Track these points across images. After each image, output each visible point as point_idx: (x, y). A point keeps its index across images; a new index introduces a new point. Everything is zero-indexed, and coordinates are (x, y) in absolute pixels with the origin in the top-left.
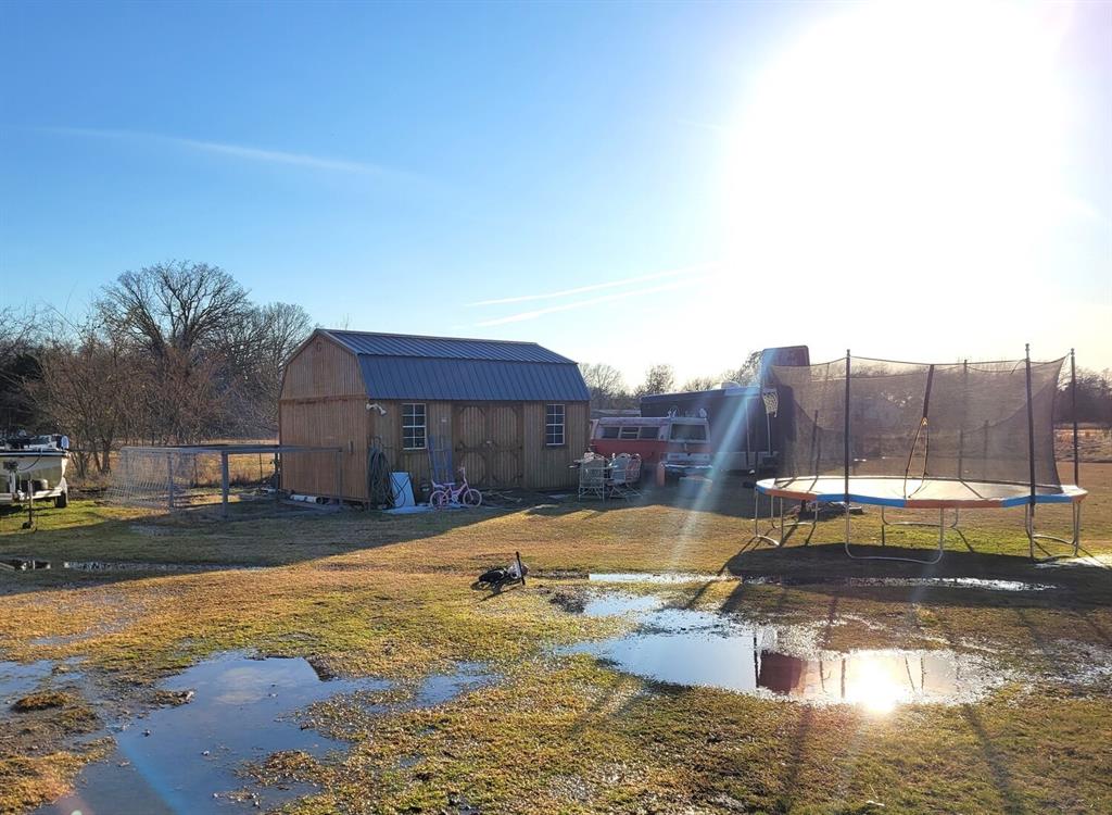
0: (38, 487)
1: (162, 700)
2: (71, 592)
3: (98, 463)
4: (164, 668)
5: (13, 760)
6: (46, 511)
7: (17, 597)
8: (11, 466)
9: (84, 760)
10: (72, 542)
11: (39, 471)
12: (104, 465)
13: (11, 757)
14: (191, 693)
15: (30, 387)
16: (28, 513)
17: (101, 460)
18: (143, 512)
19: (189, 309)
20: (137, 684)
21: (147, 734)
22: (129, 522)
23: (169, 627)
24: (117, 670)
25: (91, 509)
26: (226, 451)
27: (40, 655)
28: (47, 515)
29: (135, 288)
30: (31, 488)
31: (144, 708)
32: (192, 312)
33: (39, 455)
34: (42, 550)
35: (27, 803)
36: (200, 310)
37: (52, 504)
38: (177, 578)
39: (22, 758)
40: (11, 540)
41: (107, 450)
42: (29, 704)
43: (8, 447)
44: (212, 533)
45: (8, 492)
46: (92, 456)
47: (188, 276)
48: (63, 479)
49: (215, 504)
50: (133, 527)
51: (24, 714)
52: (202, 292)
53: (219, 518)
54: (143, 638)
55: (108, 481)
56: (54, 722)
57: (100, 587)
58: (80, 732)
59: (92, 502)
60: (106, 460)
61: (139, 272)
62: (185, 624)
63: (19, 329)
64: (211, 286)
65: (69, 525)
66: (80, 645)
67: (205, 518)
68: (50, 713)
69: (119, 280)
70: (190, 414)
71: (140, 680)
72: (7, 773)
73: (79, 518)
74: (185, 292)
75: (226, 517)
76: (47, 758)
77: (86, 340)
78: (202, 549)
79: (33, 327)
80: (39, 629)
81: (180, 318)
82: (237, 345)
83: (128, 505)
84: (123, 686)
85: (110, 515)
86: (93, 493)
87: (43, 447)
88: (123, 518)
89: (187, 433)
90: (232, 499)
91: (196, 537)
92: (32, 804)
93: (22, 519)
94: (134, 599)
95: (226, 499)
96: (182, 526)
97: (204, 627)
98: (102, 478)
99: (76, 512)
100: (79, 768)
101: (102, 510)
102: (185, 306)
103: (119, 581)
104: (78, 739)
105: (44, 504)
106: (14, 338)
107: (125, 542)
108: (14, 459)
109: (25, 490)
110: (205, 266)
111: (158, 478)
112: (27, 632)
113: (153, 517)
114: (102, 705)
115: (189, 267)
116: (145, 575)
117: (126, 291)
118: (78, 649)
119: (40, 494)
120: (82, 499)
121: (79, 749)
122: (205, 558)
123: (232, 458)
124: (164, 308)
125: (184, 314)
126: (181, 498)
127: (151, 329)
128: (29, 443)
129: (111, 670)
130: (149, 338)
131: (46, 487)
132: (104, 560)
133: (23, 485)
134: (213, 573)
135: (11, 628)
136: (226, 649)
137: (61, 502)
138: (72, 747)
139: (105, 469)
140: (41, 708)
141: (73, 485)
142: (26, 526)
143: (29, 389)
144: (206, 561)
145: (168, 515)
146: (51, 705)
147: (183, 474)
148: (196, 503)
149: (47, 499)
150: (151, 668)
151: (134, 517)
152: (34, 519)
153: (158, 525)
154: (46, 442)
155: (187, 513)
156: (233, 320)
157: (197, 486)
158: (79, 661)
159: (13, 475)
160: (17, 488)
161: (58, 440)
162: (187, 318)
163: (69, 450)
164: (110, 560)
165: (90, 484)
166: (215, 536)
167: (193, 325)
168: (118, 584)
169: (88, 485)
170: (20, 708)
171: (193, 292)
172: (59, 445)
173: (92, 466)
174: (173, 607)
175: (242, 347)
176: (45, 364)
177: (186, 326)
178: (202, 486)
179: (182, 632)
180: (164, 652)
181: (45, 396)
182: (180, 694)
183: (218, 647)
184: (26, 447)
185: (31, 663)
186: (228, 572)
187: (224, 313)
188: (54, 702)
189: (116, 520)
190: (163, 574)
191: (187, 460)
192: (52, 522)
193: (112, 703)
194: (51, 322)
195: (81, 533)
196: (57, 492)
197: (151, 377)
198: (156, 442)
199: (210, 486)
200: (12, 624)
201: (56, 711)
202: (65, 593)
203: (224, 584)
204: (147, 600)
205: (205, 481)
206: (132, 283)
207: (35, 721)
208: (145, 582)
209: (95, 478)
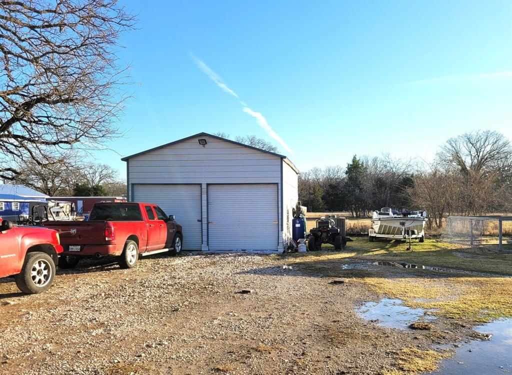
0: (413, 233)
1: (475, 336)
2: (429, 280)
3: (436, 224)
4: (476, 321)
5: (412, 349)
6: (415, 243)
7: (406, 279)
8: (403, 224)
9: (442, 356)
10: (427, 257)
11: (414, 226)
12: (439, 225)
13: (411, 348)
14: (491, 336)
15: (409, 191)
16: (409, 244)
17: (438, 222)
18: (458, 246)
19: (480, 152)
20: (463, 326)
21: (470, 351)
22: (452, 250)
23: (476, 301)
24: (453, 318)
25: (434, 244)
26: (501, 219)
27: (418, 306)
28: (416, 245)
29: (454, 145)
30: (410, 233)
31: (467, 338)
32: (481, 153)
33: (414, 220)
34: (415, 260)
35: (419, 370)
36: (485, 152)
37: (417, 240)
38: (478, 279)
39: (415, 349)
40: (403, 255)
41: (441, 218)
42: (416, 326)
43: (402, 216)
44: (493, 259)
45: (401, 234)
46: (434, 220)
47: (480, 136)
48: (423, 230)
49: (494, 245)
50: (454, 253)
51: (414, 330)
52: (487, 143)
53: (497, 251)
54: (464, 305)
55: (441, 231)
56: (427, 336)
57: (442, 279)
58: (439, 343)
59: (434, 241)
60: (440, 222)
61: (456, 137)
62: (484, 302)
63: (404, 167)
64: (492, 140)
65: (425, 250)
66: (435, 304)
67: (489, 251)
68: (425, 332)
69: (447, 142)
70: (481, 201)
71: (464, 325)
72: (410, 355)
73: (430, 247)
74: (478, 144)
75: (500, 251)
76: (426, 352)
77: (433, 170)
78: (489, 266)
79: (410, 165)
80: (417, 294)
81: (475, 157)
82: (504, 167)
83: (450, 243)
84: (456, 326)
85: (443, 247)
86: (435, 236)
87: (415, 216)
88: (449, 249)
89: (479, 210)
90: (504, 242)
91: (486, 260)
92: (421, 371)
93: (406, 246)
94: (458, 286)
95: (501, 242)
96: (477, 254)
97: (494, 304)
98: (439, 230)
99: (428, 245)
100: (440, 359)
101: (439, 244)
102: (478, 151)
103: (450, 277)
104: (438, 346)
105: (414, 240)
106: (402, 171)
107: (451, 260)
108: (404, 221)
109: (408, 234)
110: (489, 131)
111: (465, 231)
112: (412, 295)
113: (463, 249)
114: (447, 333)
115: (480, 133)
116: (462, 276)
117: (450, 147)
118: (434, 305)
119: (414, 236)
120: (430, 239)
121: (438, 350)
122: (490, 270)
123: (504, 223)
124: (468, 153)
125: (477, 154)
126: (476, 241)
127: (461, 163)
128: (410, 214)
129: (450, 318)
130: (460, 167)
131: (416, 233)
132: (442, 267)
133: (407, 232)
134: (497, 278)
135: (405, 292)
136: (507, 317)
137: (421, 240)
138: (436, 350)
139: (440, 226)
140: (421, 329)
141: (426, 232)
142: (408, 249)
143: (409, 192)
144: (492, 272)
145: (471, 249)
146: (425, 329)
147: (477, 230)
148: (485, 243)
149: (416, 238)
150: (469, 320)
151: (454, 248)
152: (411, 247)
153: (465, 252)
154: (416, 214)
155: (480, 248)
156: (502, 156)
157: (484, 235)
158: (435, 311)
159: (403, 228)
160: (405, 234)
161: (422, 213)
162: (478, 156)
163: (426, 217)
164: (445, 267)
165: (433, 233)
166: (495, 260)
167: (482, 159)
168: (449, 278)
169: (432, 233)
170: (412, 327)
171: (482, 144)
172: (422, 215)
173: (434, 225)
174: (477, 292)
175: (506, 168)
176: (415, 181)
177: (478, 160)
178: (487, 236)
179: (483, 305)
180: (475, 313)
181: (415, 194)
182: (485, 335)
183: (503, 315)
184: (409, 216)
185: (415, 308)
186: (505, 279)
187: (498, 153)
188: (426, 327)
189: (446, 249)
190: (470, 276)
191: (479, 223)
192: (418, 248)
193: (452, 333)
194: (417, 163)
195: (431, 254)
196: (420, 236)
197: (462, 184)
198: (464, 214)
199: (491, 235)
200: (406, 290)
201: (427, 332)
202: (426, 280)
203: (503, 284)
204: (464, 287)
205: (488, 233)
206: (452, 142)
207: (419, 334)
208: (462, 279)
209: (435, 230)
